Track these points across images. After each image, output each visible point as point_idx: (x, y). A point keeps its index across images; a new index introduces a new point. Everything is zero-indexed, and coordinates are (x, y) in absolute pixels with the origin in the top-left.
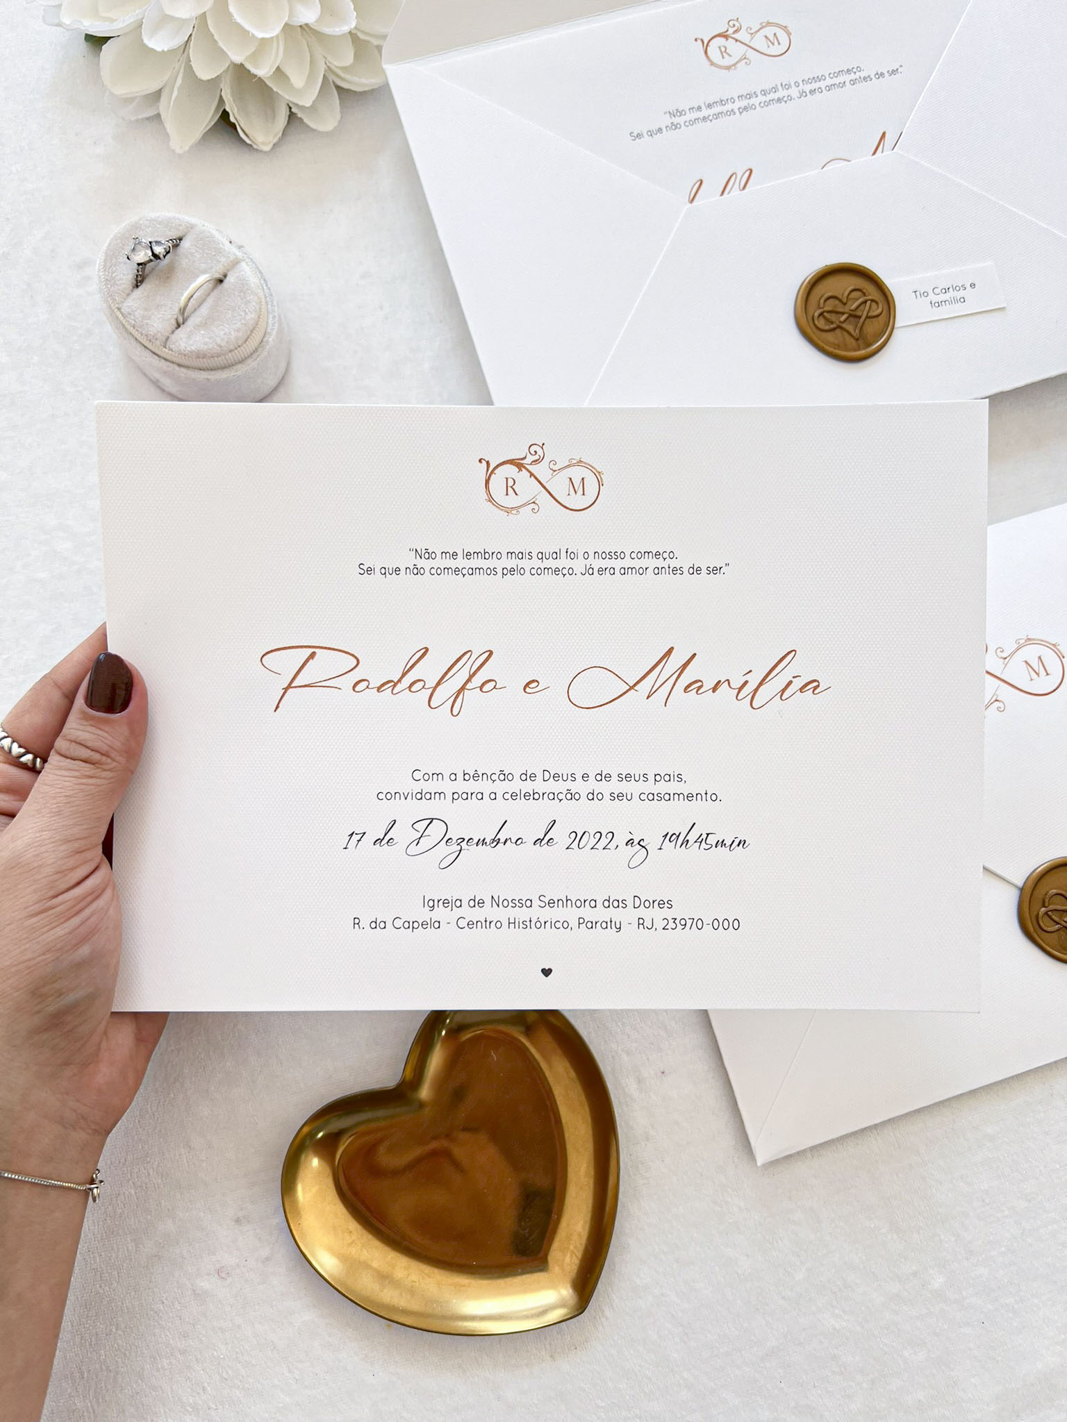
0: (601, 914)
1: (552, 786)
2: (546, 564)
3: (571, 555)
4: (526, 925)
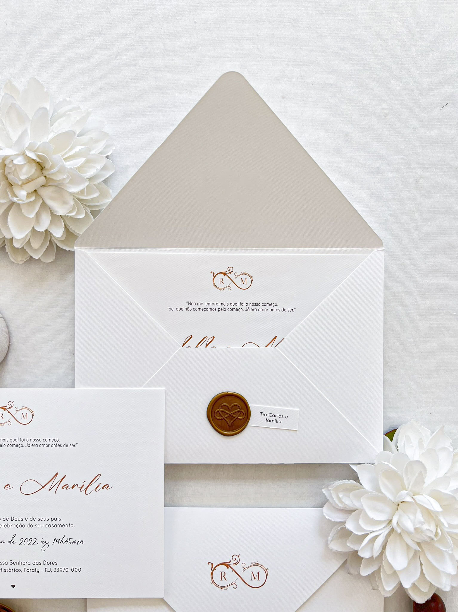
1: (14, 522)
3: (23, 440)
4: (5, 570)
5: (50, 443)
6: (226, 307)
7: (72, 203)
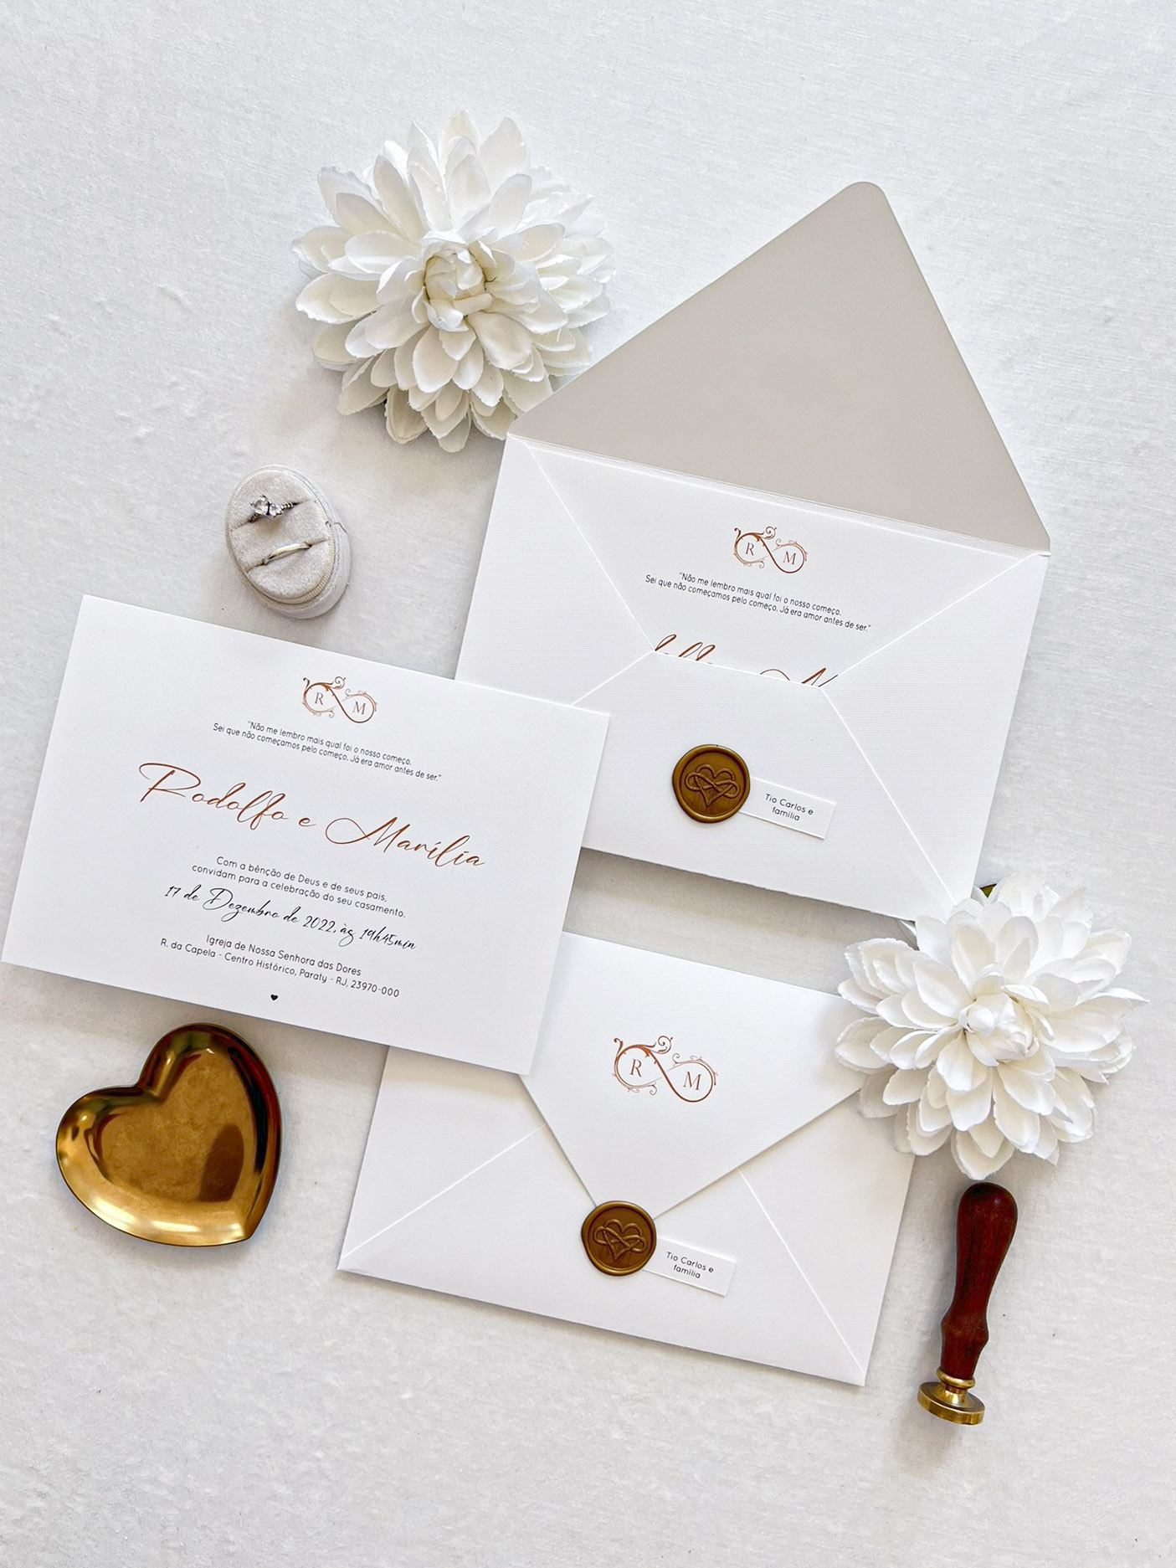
0: (315, 970)
1: (303, 886)
2: (331, 749)
3: (348, 748)
4: (268, 966)
5: (395, 764)
6: (748, 597)
7: (528, 351)
